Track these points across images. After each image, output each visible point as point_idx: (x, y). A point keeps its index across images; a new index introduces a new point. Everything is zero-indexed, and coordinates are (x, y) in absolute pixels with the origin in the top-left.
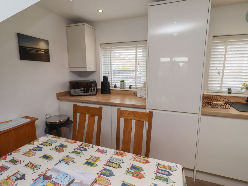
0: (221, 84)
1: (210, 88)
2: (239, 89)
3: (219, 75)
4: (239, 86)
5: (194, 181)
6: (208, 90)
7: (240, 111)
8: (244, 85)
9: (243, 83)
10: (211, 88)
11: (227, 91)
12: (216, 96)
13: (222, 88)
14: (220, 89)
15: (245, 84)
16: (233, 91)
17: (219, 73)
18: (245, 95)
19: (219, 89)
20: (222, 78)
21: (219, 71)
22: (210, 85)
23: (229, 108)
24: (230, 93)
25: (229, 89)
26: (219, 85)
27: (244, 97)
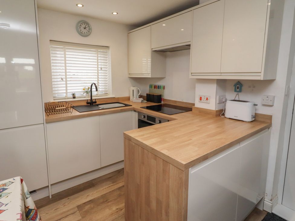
0: (66, 90)
1: (56, 95)
2: (82, 93)
3: (63, 80)
4: (80, 90)
5: (51, 197)
6: (54, 97)
7: (80, 112)
8: (84, 89)
9: (82, 88)
10: (58, 95)
11: (72, 96)
12: (62, 103)
13: (68, 94)
16: (76, 96)
17: (62, 79)
18: (86, 98)
19: (65, 95)
20: (66, 84)
21: (62, 77)
22: (56, 92)
23: (71, 112)
24: (74, 98)
25: (73, 94)
26: (65, 91)
27: (85, 100)
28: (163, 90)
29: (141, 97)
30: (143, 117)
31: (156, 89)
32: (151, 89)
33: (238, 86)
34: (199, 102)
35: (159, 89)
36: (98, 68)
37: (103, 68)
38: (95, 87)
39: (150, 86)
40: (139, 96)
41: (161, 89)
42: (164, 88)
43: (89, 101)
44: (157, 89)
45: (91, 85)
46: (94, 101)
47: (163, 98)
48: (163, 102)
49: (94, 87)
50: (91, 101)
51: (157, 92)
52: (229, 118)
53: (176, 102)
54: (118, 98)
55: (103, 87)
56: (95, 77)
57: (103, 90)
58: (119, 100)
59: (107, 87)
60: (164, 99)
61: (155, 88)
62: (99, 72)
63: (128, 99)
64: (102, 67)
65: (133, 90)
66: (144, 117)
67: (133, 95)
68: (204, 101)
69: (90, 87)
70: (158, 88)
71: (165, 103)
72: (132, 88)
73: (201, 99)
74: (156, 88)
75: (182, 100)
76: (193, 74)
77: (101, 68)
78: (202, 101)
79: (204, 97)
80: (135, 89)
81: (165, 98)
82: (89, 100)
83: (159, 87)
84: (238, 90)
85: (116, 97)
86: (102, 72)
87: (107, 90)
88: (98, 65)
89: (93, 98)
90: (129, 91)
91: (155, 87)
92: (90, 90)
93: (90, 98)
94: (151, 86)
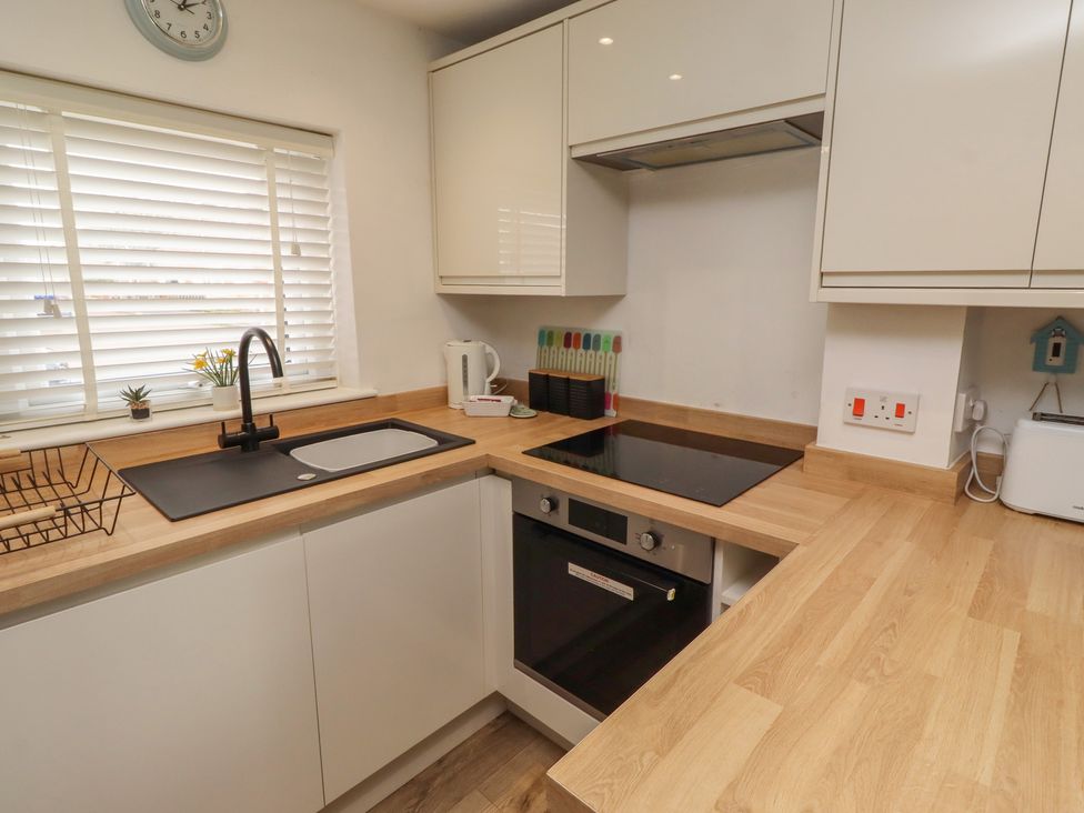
0: (88, 370)
1: (22, 405)
2: (192, 383)
3: (58, 316)
4: (178, 369)
7: (173, 520)
8: (200, 364)
9: (189, 354)
11: (123, 405)
12: (52, 454)
13: (100, 393)
14: (87, 397)
15: (204, 356)
16: (153, 399)
18: (217, 410)
19: (80, 399)
20: (84, 337)
21: (50, 294)
22: (21, 386)
24: (141, 413)
25: (136, 396)
26: (79, 379)
27: (212, 423)
28: (611, 353)
29: (500, 386)
30: (545, 506)
31: (572, 350)
32: (545, 347)
33: (1058, 340)
34: (847, 423)
35: (591, 351)
36: (276, 244)
37: (308, 245)
38: (263, 350)
39: (541, 334)
40: (492, 383)
41: (601, 352)
42: (617, 344)
43: (234, 430)
44: (581, 350)
45: (239, 337)
46: (263, 425)
47: (612, 392)
48: (612, 416)
49: (257, 348)
50: (244, 428)
51: (577, 364)
52: (1037, 515)
53: (682, 412)
54: (392, 397)
55: (310, 347)
56: (262, 293)
57: (311, 359)
58: (393, 410)
59: (330, 346)
60: (616, 397)
61: (567, 345)
62: (286, 266)
63: (441, 398)
64: (301, 239)
65: (465, 359)
66: (554, 506)
67: (465, 382)
68: (881, 422)
69: (237, 350)
70: (587, 347)
71: (626, 416)
72: (459, 348)
73: (859, 407)
74: (577, 347)
75: (717, 405)
76: (827, 281)
77: (296, 248)
78: (867, 419)
79: (884, 399)
80: (472, 349)
81: (621, 395)
82: (234, 419)
83: (589, 342)
84: (1057, 362)
85: (379, 395)
86: (303, 267)
87: (330, 359)
88: (275, 230)
89: (256, 407)
90: (445, 362)
91: (569, 340)
92: (236, 363)
93: (239, 411)
94: (546, 337)
